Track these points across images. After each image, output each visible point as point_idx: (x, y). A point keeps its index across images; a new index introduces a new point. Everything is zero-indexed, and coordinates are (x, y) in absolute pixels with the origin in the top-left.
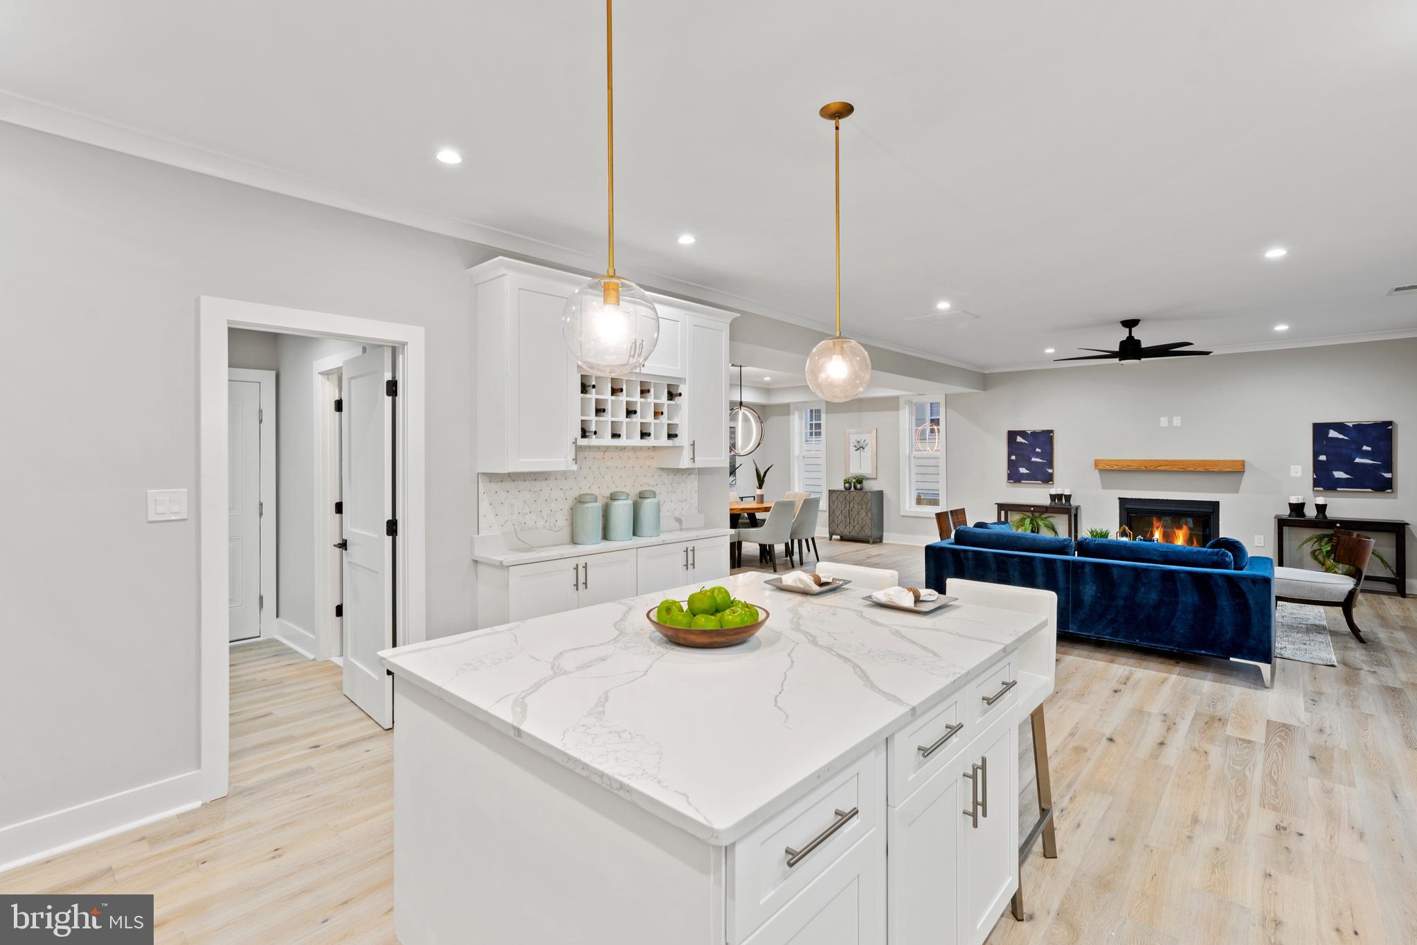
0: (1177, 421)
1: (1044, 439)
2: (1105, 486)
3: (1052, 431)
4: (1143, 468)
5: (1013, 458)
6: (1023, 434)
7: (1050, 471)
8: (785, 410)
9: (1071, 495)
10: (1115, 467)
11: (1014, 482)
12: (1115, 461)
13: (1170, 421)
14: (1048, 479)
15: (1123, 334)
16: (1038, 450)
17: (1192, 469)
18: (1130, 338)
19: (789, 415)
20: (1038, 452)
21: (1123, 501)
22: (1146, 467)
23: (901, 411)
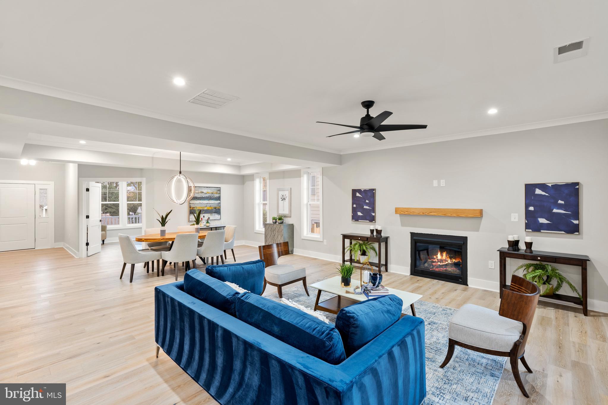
0: (443, 183)
1: (370, 194)
2: (403, 225)
3: (374, 190)
4: (421, 213)
5: (355, 206)
6: (359, 191)
7: (373, 214)
8: (251, 178)
9: (381, 230)
10: (406, 213)
11: (355, 221)
12: (406, 208)
13: (439, 183)
14: (372, 219)
15: (363, 112)
16: (367, 201)
17: (449, 215)
18: (368, 115)
19: (254, 181)
20: (367, 203)
21: (413, 234)
22: (423, 213)
23: (302, 178)
